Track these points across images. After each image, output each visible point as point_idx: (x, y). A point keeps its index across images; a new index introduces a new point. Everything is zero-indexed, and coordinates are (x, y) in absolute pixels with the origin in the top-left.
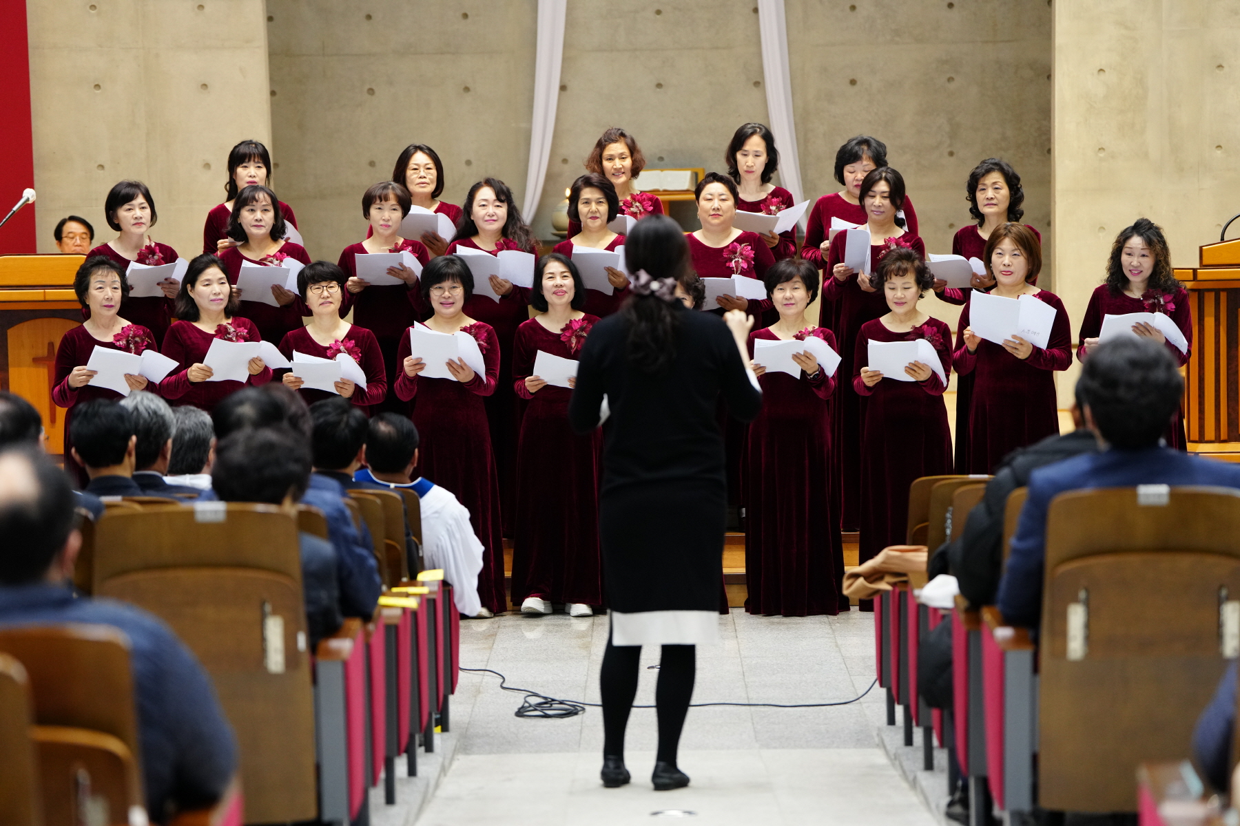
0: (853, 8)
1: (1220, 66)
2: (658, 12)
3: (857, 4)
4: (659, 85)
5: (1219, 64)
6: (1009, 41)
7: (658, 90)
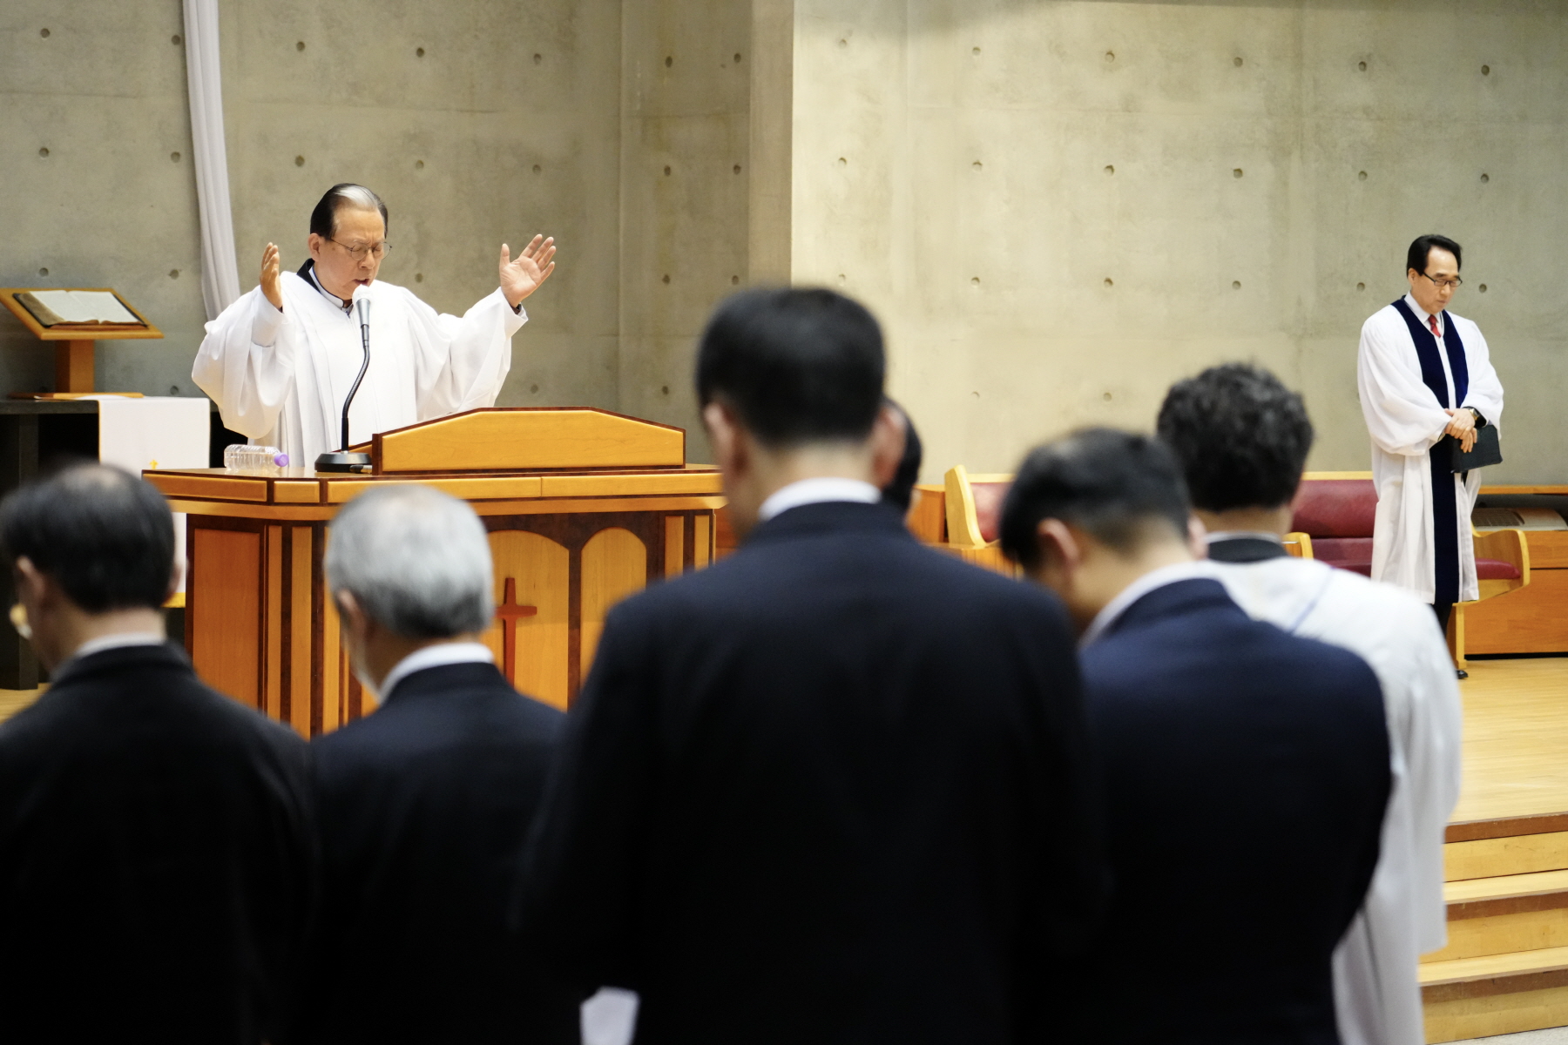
0: (301, 46)
1: (978, 163)
2: (45, 33)
3: (306, 42)
4: (45, 151)
5: (975, 161)
6: (486, 112)
7: (42, 158)
